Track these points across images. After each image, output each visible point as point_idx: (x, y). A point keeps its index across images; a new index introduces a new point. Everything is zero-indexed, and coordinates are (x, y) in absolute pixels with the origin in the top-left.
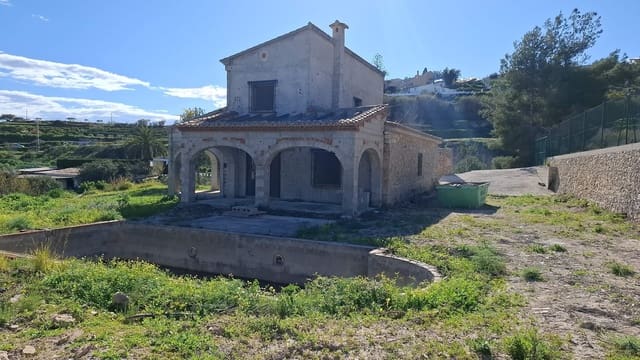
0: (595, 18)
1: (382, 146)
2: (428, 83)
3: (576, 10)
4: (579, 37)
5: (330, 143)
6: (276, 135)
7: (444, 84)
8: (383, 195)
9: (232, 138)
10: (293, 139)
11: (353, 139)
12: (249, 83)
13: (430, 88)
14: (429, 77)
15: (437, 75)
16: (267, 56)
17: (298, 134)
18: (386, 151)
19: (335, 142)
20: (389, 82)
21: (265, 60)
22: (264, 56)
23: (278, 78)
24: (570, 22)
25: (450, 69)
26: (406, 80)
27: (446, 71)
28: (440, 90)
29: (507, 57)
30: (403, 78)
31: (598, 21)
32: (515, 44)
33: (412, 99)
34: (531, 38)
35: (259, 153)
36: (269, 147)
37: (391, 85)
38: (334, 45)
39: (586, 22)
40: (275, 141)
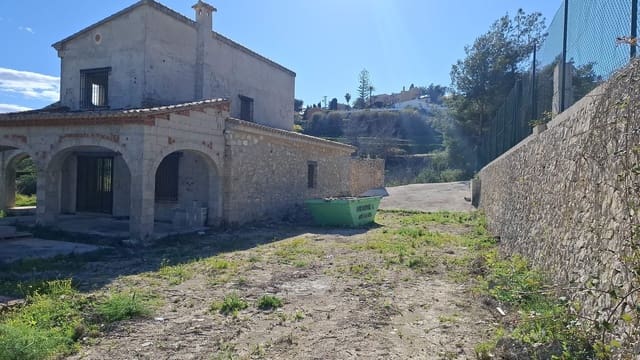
0: (540, 19)
1: (220, 148)
2: (413, 99)
3: (521, 10)
4: (525, 40)
5: (116, 140)
6: (58, 131)
7: (429, 100)
8: (224, 211)
9: (14, 136)
10: (77, 136)
11: (142, 135)
12: (81, 71)
13: (415, 103)
14: (416, 93)
15: (422, 91)
16: (101, 37)
17: (82, 129)
18: (227, 155)
19: (123, 140)
20: (376, 97)
21: (98, 43)
22: (98, 38)
23: (113, 66)
24: (514, 24)
25: (435, 85)
26: (393, 95)
27: (431, 87)
28: (424, 105)
29: (459, 63)
30: (390, 94)
31: (542, 22)
32: (466, 49)
33: (394, 114)
34: (482, 43)
35: (40, 154)
36: (52, 147)
37: (377, 100)
38: (197, 30)
39: (531, 23)
40: (57, 139)
